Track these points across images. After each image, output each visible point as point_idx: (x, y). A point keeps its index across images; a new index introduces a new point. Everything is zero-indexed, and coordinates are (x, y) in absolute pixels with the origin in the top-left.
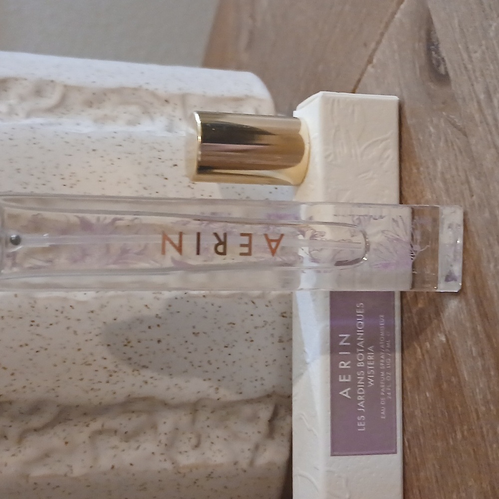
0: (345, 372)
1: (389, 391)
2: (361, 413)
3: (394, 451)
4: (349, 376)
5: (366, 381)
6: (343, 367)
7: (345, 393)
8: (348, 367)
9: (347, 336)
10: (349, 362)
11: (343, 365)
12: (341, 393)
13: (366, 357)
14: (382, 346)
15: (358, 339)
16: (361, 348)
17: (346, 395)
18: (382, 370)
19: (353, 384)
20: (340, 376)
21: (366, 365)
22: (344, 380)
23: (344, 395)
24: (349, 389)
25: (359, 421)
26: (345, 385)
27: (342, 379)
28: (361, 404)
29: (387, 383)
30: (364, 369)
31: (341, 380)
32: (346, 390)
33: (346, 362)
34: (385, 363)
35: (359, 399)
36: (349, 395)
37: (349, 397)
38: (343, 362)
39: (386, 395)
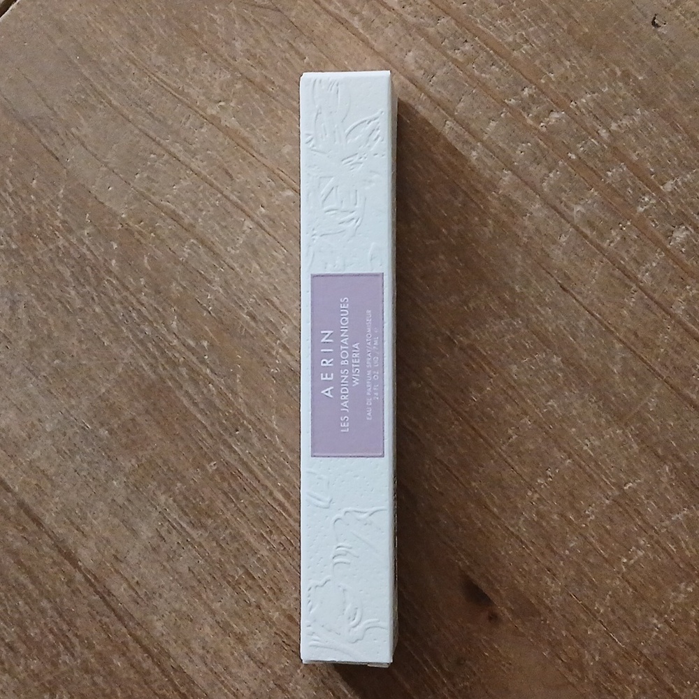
0: (327, 370)
1: (376, 392)
2: (345, 413)
3: (381, 454)
4: (332, 374)
5: (351, 380)
6: (325, 365)
7: (327, 392)
8: (330, 365)
9: (330, 332)
10: (332, 360)
11: (324, 362)
12: (322, 392)
13: (350, 353)
14: (369, 344)
15: (342, 335)
16: (345, 345)
17: (329, 394)
18: (369, 369)
19: (337, 383)
20: (322, 374)
21: (351, 363)
22: (326, 378)
23: (326, 394)
24: (332, 388)
25: (343, 422)
26: (328, 383)
27: (324, 377)
28: (345, 404)
29: (373, 382)
30: (350, 368)
31: (322, 379)
32: (328, 389)
33: (328, 360)
34: (372, 361)
35: (342, 399)
36: (331, 394)
37: (331, 396)
38: (325, 360)
39: (372, 395)
